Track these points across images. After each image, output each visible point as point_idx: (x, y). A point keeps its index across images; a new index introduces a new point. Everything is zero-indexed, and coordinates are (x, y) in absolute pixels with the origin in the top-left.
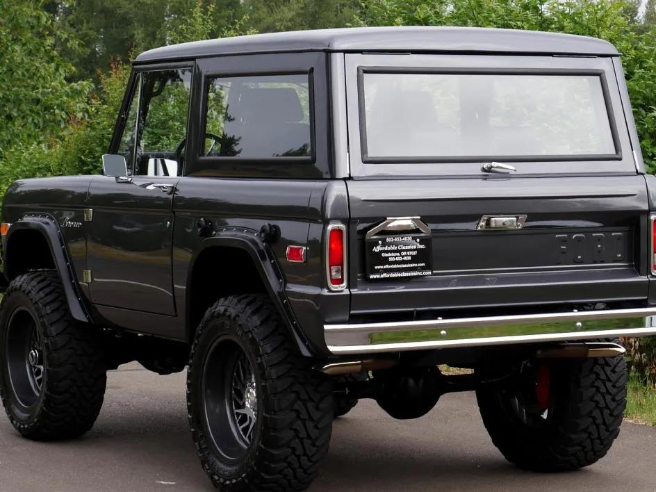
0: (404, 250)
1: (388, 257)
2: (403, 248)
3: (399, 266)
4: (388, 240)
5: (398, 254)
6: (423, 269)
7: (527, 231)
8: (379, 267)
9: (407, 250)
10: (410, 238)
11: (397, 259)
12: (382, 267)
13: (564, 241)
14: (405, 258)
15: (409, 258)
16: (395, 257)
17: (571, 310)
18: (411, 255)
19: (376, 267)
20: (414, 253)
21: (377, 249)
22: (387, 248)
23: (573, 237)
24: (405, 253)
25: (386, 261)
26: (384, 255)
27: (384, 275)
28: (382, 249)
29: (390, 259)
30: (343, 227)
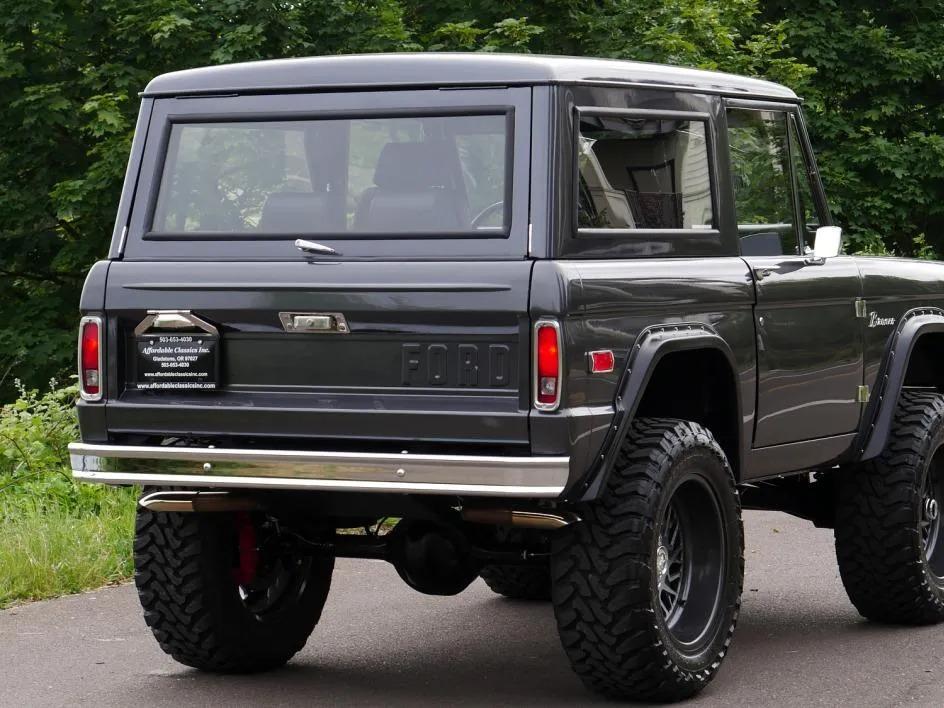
0: (181, 354)
1: (161, 362)
2: (181, 351)
3: (172, 374)
4: (162, 340)
5: (173, 359)
6: (204, 380)
8: (149, 375)
9: (184, 355)
10: (190, 339)
11: (172, 365)
12: (152, 375)
13: (413, 353)
14: (181, 365)
15: (187, 365)
16: (169, 362)
17: (399, 451)
18: (189, 362)
19: (146, 375)
20: (193, 359)
21: (148, 351)
22: (160, 351)
23: (429, 348)
24: (182, 358)
25: (157, 367)
26: (155, 359)
27: (154, 386)
28: (155, 351)
29: (164, 365)
30: (98, 320)
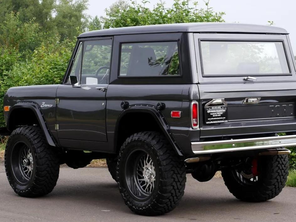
0: (218, 112)
1: (213, 115)
2: (218, 111)
3: (216, 118)
4: (212, 108)
6: (225, 120)
7: (261, 104)
8: (209, 119)
9: (219, 112)
10: (220, 107)
11: (216, 116)
12: (210, 119)
13: (272, 108)
14: (218, 115)
15: (220, 115)
16: (215, 115)
19: (208, 119)
20: (222, 113)
21: (209, 112)
22: (212, 111)
23: (276, 106)
25: (212, 116)
26: (211, 114)
27: (211, 122)
28: (210, 112)
29: (214, 116)
30: (197, 103)
